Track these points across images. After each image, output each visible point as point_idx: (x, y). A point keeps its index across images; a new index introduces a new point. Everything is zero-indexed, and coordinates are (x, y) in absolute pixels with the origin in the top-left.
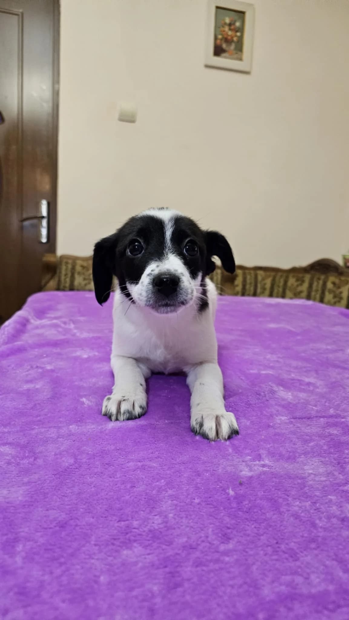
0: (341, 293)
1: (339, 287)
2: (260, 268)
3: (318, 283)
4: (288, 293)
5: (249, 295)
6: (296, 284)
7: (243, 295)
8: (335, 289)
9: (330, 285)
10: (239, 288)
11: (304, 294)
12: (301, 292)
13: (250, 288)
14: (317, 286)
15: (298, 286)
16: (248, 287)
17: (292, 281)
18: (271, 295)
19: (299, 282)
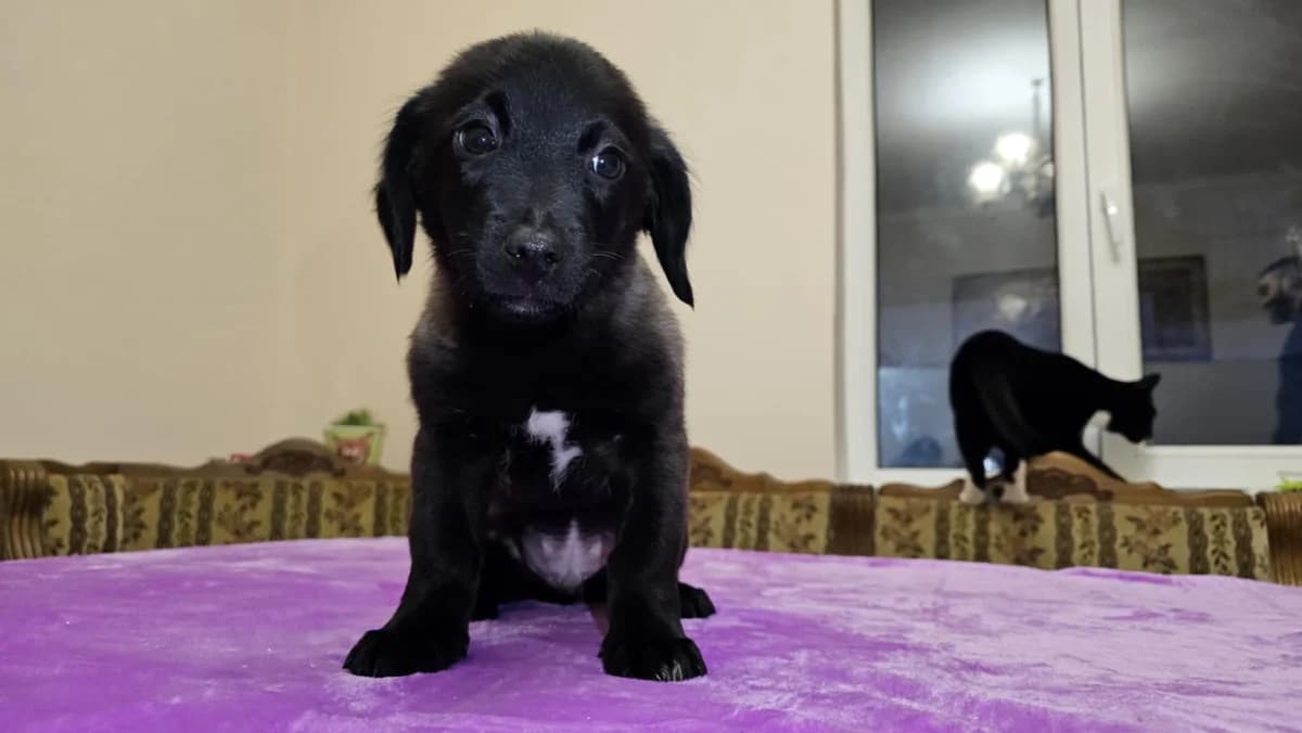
0: (357, 517)
1: (351, 505)
2: (114, 469)
3: (299, 498)
4: (216, 529)
5: (94, 549)
6: (236, 506)
7: (76, 548)
8: (341, 509)
9: (327, 502)
10: (63, 530)
11: (265, 528)
12: (255, 524)
13: (96, 527)
14: (297, 505)
15: (243, 509)
16: (88, 524)
17: (223, 499)
18: (163, 542)
19: (246, 500)
